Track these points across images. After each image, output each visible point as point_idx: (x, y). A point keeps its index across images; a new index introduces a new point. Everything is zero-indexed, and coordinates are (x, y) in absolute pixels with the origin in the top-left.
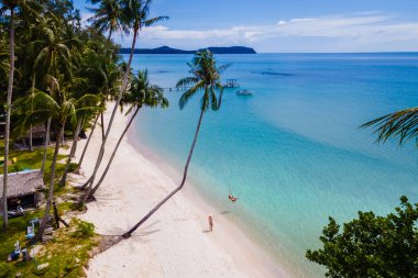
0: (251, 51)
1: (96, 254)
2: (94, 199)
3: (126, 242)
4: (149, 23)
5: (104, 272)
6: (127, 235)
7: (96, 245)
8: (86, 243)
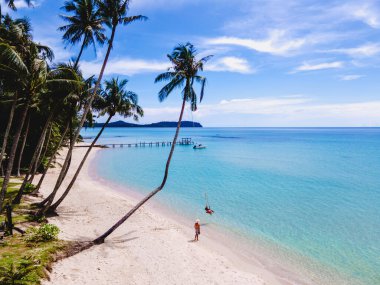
0: (198, 125)
1: (61, 258)
2: (56, 215)
3: (97, 248)
4: (128, 20)
5: (71, 275)
6: (100, 240)
7: (61, 249)
8: (49, 246)
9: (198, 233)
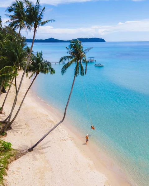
0: (102, 40)
1: (12, 161)
2: (11, 128)
3: (30, 154)
4: (43, 24)
5: (17, 171)
6: (31, 150)
7: (12, 156)
8: (7, 155)
9: (87, 141)
